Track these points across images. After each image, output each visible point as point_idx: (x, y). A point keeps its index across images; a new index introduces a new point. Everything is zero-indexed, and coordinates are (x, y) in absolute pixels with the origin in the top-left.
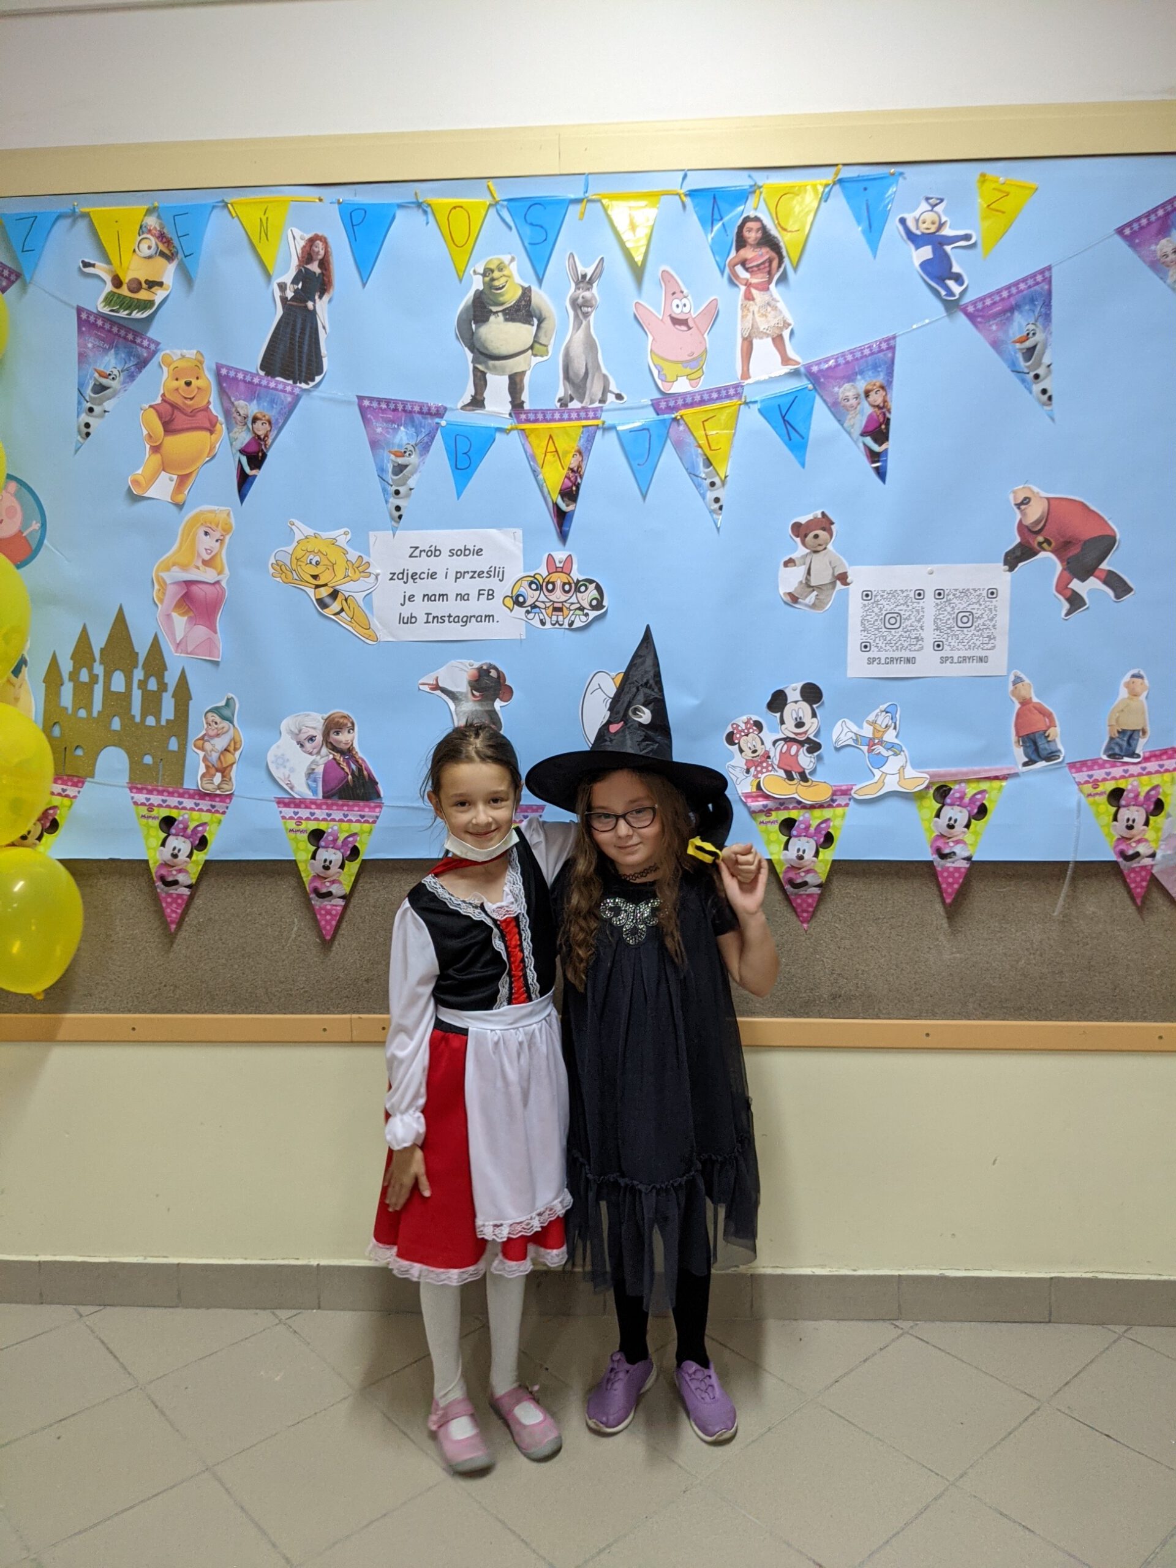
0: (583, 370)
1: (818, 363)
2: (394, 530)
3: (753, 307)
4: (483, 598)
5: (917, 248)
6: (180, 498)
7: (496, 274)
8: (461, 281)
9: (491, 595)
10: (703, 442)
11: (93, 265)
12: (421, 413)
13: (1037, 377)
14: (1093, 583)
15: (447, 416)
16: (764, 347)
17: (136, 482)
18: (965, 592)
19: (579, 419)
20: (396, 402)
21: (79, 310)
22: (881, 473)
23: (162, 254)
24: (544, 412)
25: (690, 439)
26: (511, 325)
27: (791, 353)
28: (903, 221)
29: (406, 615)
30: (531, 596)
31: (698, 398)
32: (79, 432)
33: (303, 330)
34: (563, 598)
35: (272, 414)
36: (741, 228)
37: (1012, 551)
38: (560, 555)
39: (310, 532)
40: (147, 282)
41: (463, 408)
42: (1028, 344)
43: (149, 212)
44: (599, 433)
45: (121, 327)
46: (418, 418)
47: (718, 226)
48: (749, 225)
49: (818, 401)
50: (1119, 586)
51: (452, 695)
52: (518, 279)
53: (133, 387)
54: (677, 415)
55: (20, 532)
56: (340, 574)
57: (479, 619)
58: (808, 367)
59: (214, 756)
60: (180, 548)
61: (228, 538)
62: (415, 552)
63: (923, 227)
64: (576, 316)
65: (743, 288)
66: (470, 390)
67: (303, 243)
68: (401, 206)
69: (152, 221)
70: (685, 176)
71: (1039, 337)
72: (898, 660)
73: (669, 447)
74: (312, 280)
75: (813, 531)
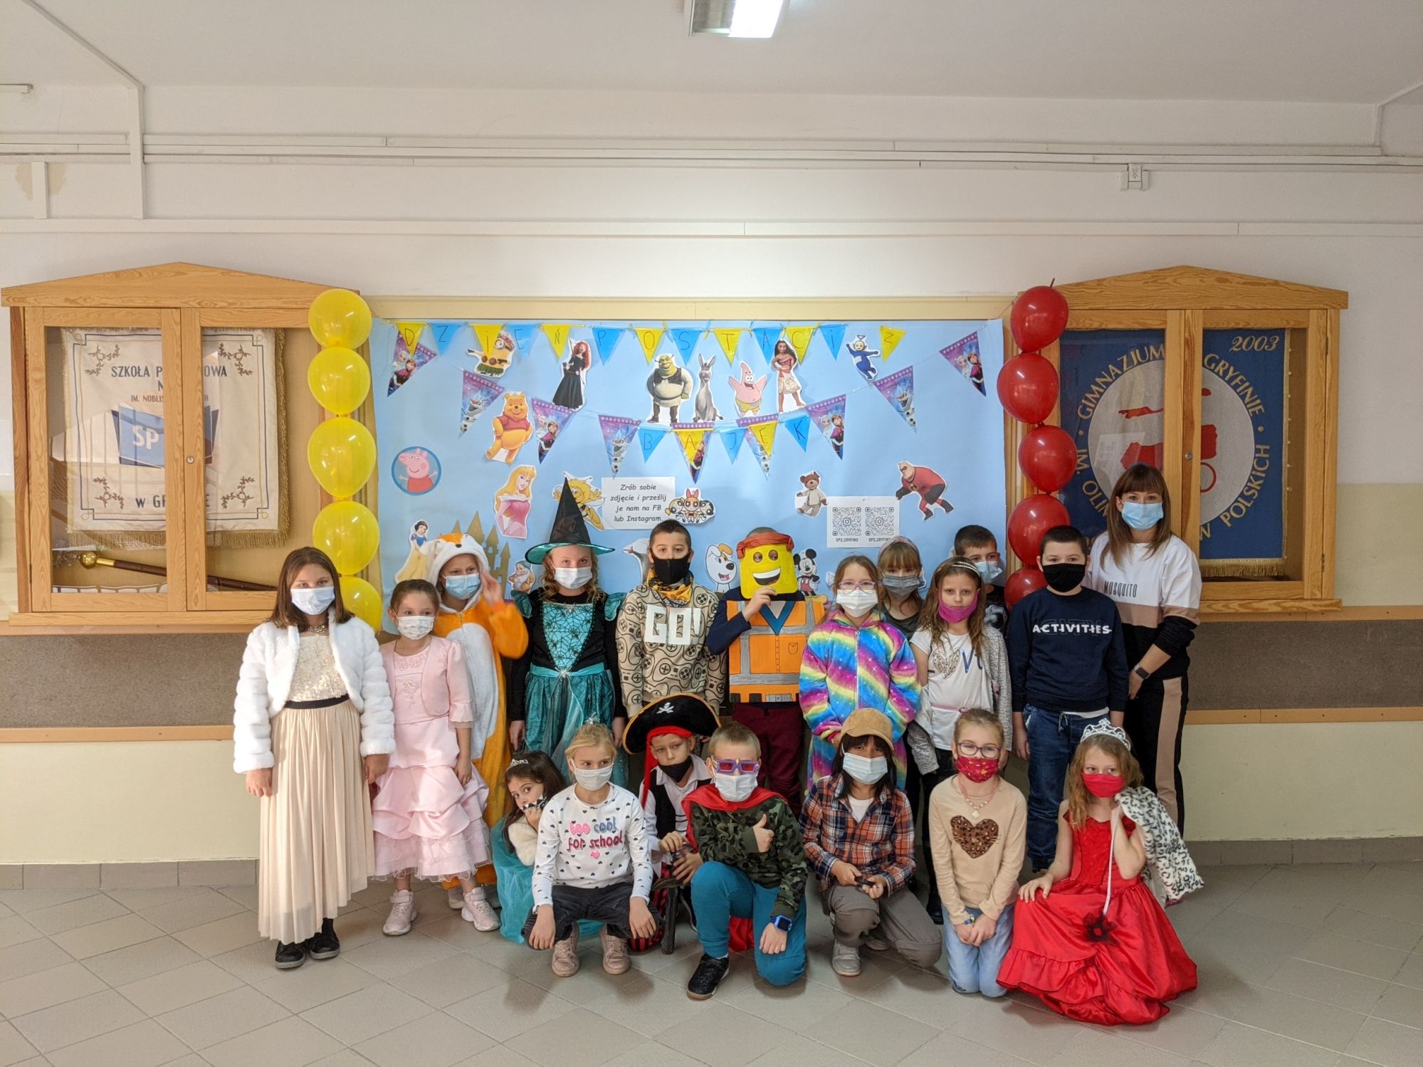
0: (705, 406)
3: (784, 380)
4: (656, 509)
6: (510, 460)
7: (665, 362)
8: (649, 364)
9: (659, 508)
10: (760, 439)
11: (472, 351)
12: (629, 423)
13: (908, 413)
14: (936, 505)
15: (641, 425)
17: (489, 453)
18: (879, 509)
20: (616, 418)
22: (840, 454)
23: (507, 348)
24: (686, 424)
25: (754, 438)
26: (671, 384)
27: (801, 401)
30: (679, 508)
31: (757, 420)
32: (461, 429)
33: (573, 384)
34: (694, 510)
35: (559, 423)
36: (777, 346)
37: (900, 490)
38: (692, 490)
39: (573, 477)
40: (499, 360)
41: (649, 421)
42: (903, 399)
43: (503, 327)
44: (712, 434)
45: (485, 380)
46: (627, 425)
47: (766, 344)
48: (781, 344)
49: (812, 422)
50: (947, 507)
51: (639, 555)
52: (675, 365)
53: (489, 408)
54: (748, 427)
55: (428, 476)
56: (587, 497)
59: (519, 585)
60: (508, 485)
61: (532, 480)
62: (623, 487)
63: (857, 347)
64: (702, 382)
65: (778, 371)
66: (652, 414)
67: (574, 345)
68: (623, 330)
69: (503, 333)
70: (752, 324)
71: (909, 396)
72: (850, 540)
73: (745, 440)
74: (579, 362)
75: (810, 480)
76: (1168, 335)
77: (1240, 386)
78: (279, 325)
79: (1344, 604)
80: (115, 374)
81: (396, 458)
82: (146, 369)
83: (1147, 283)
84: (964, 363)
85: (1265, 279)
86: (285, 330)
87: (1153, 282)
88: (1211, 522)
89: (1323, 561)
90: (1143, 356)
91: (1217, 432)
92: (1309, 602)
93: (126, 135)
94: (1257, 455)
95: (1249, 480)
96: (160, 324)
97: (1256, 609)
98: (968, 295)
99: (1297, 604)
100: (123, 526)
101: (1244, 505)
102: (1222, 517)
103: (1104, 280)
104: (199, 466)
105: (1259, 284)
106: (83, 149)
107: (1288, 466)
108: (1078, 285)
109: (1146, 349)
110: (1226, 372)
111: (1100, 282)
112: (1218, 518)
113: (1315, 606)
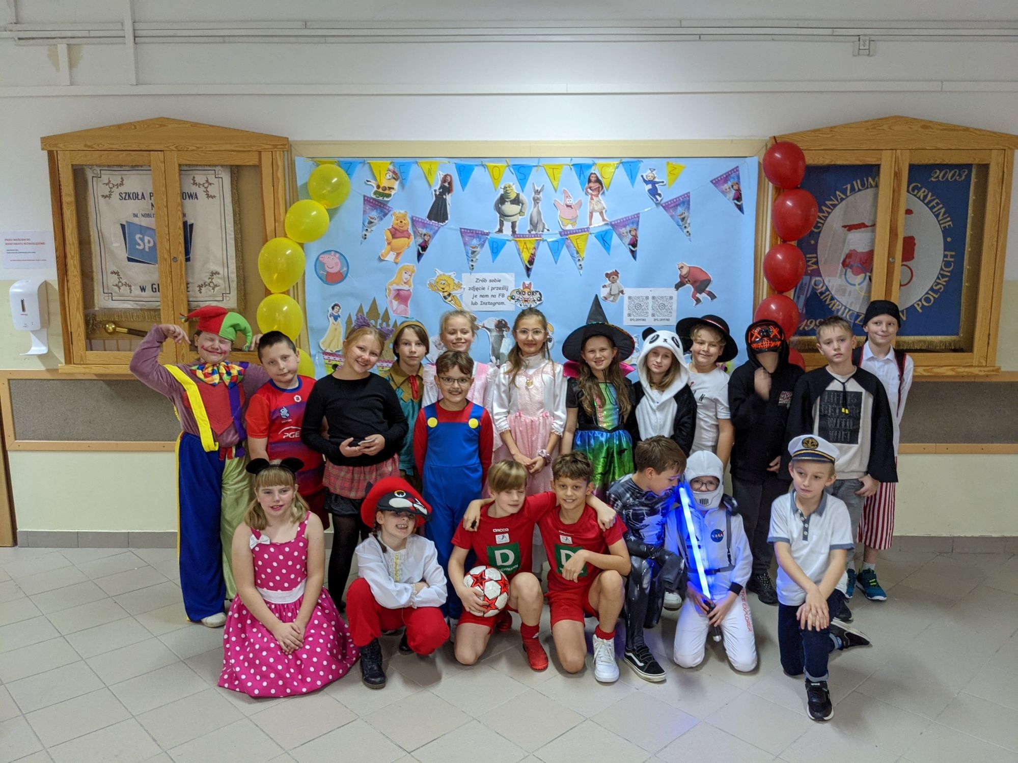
0: (536, 222)
1: (614, 221)
2: (471, 273)
3: (593, 202)
4: (501, 297)
5: (647, 184)
6: (397, 261)
7: (508, 189)
8: (496, 190)
9: (503, 295)
10: (576, 246)
11: (370, 181)
12: (481, 234)
13: (685, 227)
14: (704, 295)
15: (490, 235)
16: (596, 215)
17: (382, 255)
18: (662, 297)
19: (535, 237)
20: (472, 230)
21: (364, 196)
22: (635, 257)
23: (394, 178)
24: (523, 235)
25: (572, 245)
26: (513, 205)
27: (605, 218)
28: (642, 176)
29: (474, 302)
30: (517, 296)
32: (363, 237)
33: (442, 205)
34: (528, 297)
35: (431, 233)
36: (589, 177)
37: (678, 284)
38: (527, 282)
39: (442, 273)
40: (389, 187)
41: (496, 232)
42: (683, 216)
43: (391, 163)
44: (541, 242)
45: (379, 202)
46: (480, 235)
47: (582, 176)
48: (592, 175)
49: (614, 233)
50: (712, 296)
52: (515, 191)
53: (381, 222)
54: (567, 237)
55: (339, 271)
56: (452, 287)
57: (499, 304)
58: (611, 222)
60: (396, 279)
61: (413, 275)
62: (478, 280)
63: (649, 178)
64: (535, 204)
65: (590, 196)
66: (498, 227)
67: (442, 176)
68: (476, 165)
69: (391, 167)
70: (571, 160)
71: (686, 214)
72: (640, 320)
73: (565, 247)
74: (446, 188)
75: (612, 276)
76: (882, 167)
77: (935, 207)
78: (232, 163)
79: (1003, 369)
80: (122, 198)
81: (318, 259)
82: (143, 194)
83: (868, 129)
84: (728, 190)
85: (959, 126)
86: (238, 166)
87: (873, 128)
88: (907, 309)
89: (989, 339)
90: (863, 185)
91: (916, 242)
92: (977, 369)
93: (122, 24)
94: (945, 259)
95: (938, 278)
96: (150, 162)
97: (938, 373)
98: (734, 138)
99: (967, 370)
100: (130, 304)
101: (933, 296)
102: (916, 305)
103: (835, 127)
104: (181, 263)
105: (954, 130)
106: (93, 34)
107: (968, 267)
108: (815, 131)
109: (865, 179)
110: (925, 197)
111: (832, 129)
112: (913, 306)
113: (981, 371)
